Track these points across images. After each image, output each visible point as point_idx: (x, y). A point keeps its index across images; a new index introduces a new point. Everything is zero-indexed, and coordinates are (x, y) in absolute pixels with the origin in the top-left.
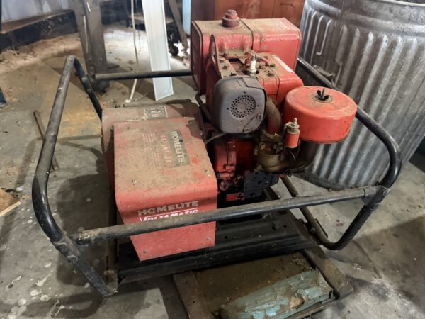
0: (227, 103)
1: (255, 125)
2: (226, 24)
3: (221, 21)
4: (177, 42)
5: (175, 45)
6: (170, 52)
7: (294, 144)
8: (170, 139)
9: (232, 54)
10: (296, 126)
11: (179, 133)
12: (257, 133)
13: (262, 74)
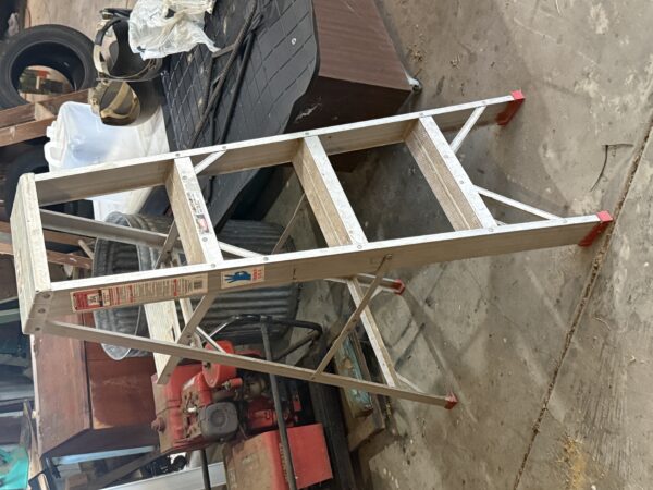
0: (217, 431)
1: (231, 407)
2: (163, 429)
3: (160, 433)
4: (170, 459)
5: (172, 462)
6: (182, 468)
7: (239, 381)
8: (248, 465)
9: (185, 423)
10: (226, 384)
11: (243, 459)
12: (236, 404)
13: (197, 402)
